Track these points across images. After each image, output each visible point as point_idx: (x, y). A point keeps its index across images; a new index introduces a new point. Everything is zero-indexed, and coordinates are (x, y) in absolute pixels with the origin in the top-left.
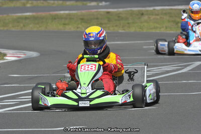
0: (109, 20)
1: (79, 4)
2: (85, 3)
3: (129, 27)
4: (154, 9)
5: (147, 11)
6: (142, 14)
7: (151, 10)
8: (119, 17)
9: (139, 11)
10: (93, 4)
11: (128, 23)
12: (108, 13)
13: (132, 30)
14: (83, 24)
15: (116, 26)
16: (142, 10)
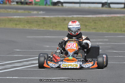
0: (44, 23)
1: (26, 12)
2: (30, 11)
3: (56, 27)
4: (73, 17)
5: (68, 18)
6: (65, 20)
7: (70, 18)
8: (50, 21)
9: (63, 18)
10: (35, 12)
11: (56, 25)
12: (44, 18)
13: (58, 29)
14: (28, 24)
15: (48, 26)
16: (65, 17)
